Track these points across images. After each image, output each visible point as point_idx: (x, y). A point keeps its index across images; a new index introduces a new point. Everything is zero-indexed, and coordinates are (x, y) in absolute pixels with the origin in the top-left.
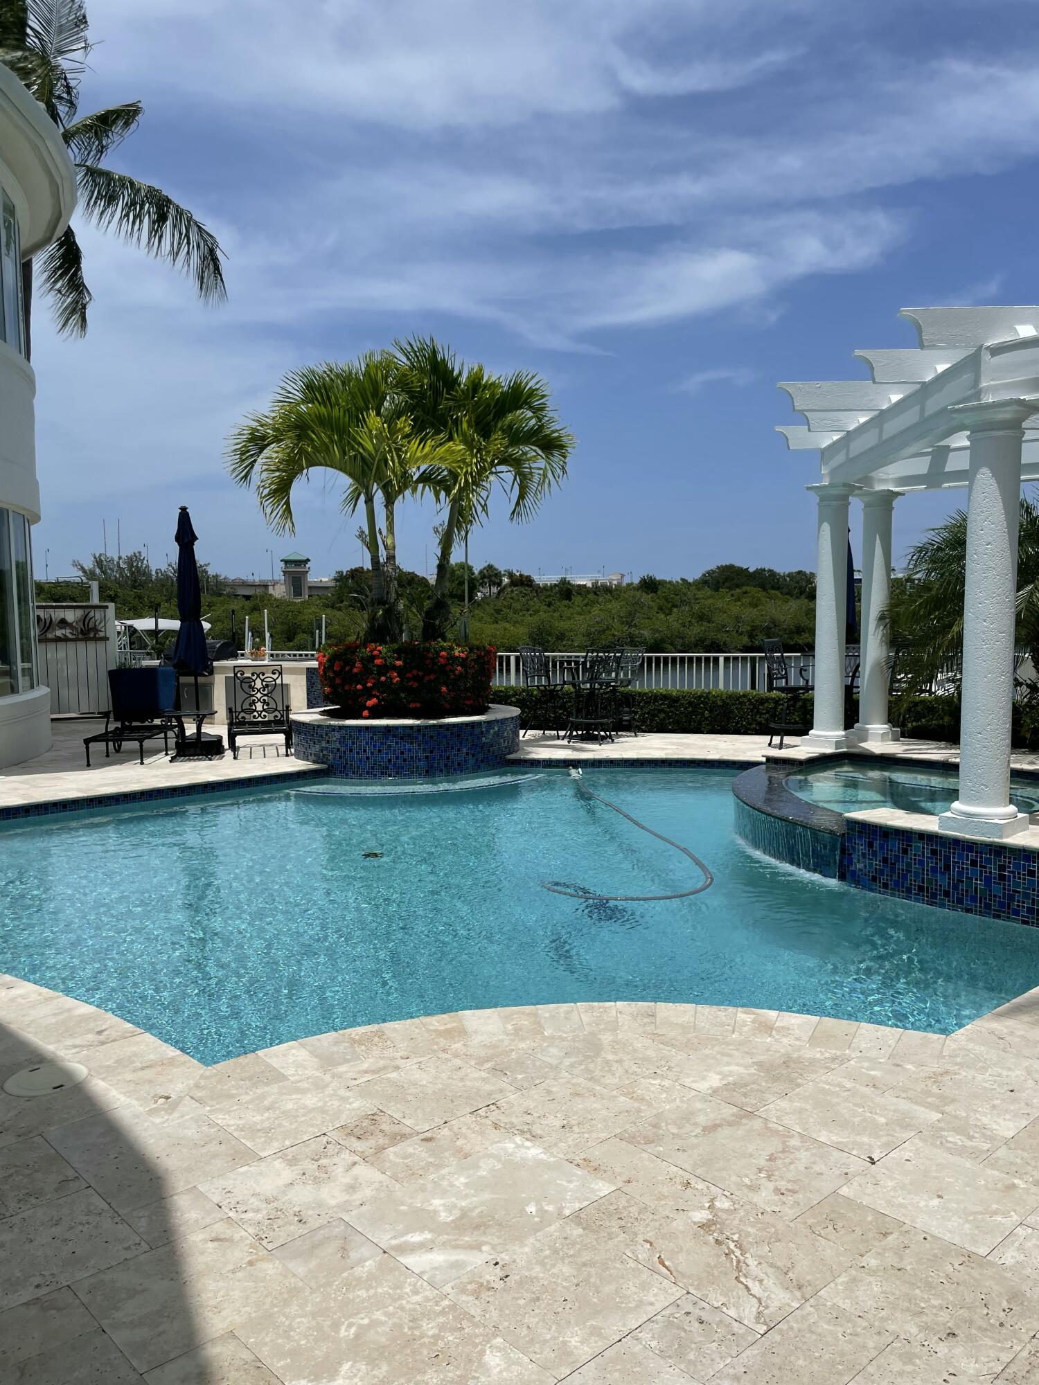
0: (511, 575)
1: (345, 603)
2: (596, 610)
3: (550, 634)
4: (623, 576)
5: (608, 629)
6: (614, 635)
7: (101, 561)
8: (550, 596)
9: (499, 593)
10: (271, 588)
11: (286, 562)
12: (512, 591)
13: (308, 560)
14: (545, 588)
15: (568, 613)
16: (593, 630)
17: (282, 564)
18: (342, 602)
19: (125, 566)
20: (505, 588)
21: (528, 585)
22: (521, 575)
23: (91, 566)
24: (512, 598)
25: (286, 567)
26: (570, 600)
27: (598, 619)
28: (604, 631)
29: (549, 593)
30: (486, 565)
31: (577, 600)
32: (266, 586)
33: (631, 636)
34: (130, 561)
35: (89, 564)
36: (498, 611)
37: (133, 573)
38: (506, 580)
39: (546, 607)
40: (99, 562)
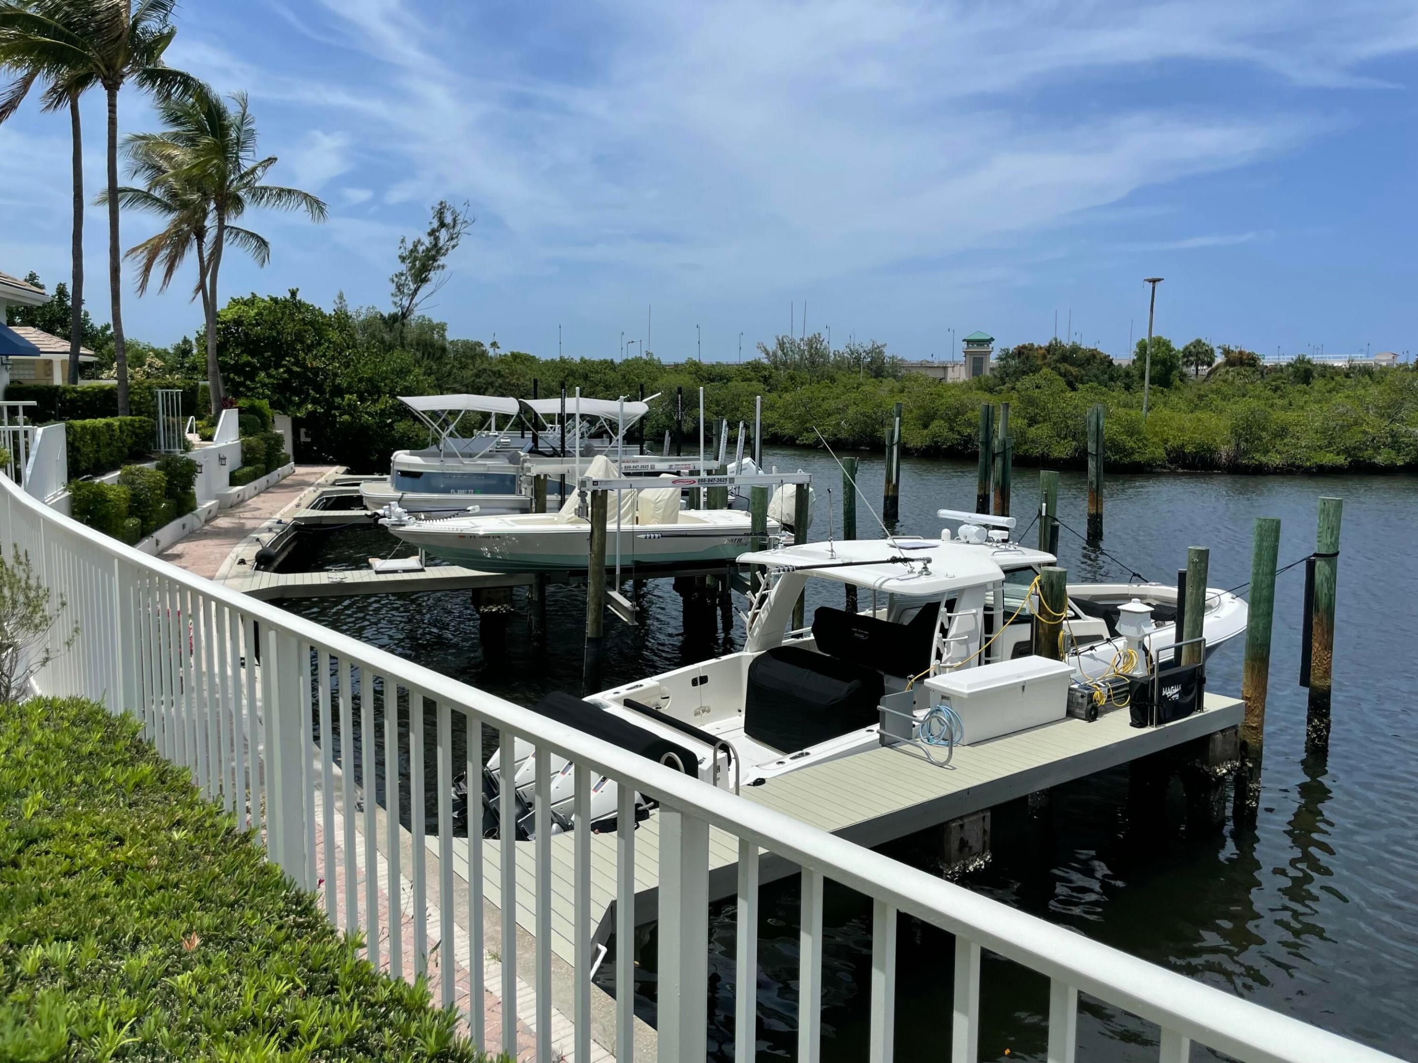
0: (1227, 352)
1: (1007, 385)
2: (1338, 398)
3: (1264, 429)
4: (1395, 356)
5: (1356, 423)
6: (1364, 432)
7: (784, 343)
8: (1280, 378)
9: (1210, 374)
10: (950, 370)
11: (969, 342)
12: (1227, 372)
13: (992, 339)
14: (1277, 369)
15: (1300, 400)
16: (1332, 424)
17: (965, 344)
18: (1004, 384)
19: (806, 348)
20: (1217, 367)
21: (1250, 365)
22: (1241, 353)
23: (774, 348)
24: (1225, 381)
25: (968, 347)
26: (1308, 384)
27: (1341, 409)
28: (1350, 427)
29: (1279, 374)
30: (1193, 340)
31: (1318, 384)
32: (945, 368)
33: (1393, 435)
34: (810, 343)
35: (772, 346)
36: (1200, 397)
37: (811, 355)
38: (1219, 359)
39: (1269, 393)
40: (782, 345)
